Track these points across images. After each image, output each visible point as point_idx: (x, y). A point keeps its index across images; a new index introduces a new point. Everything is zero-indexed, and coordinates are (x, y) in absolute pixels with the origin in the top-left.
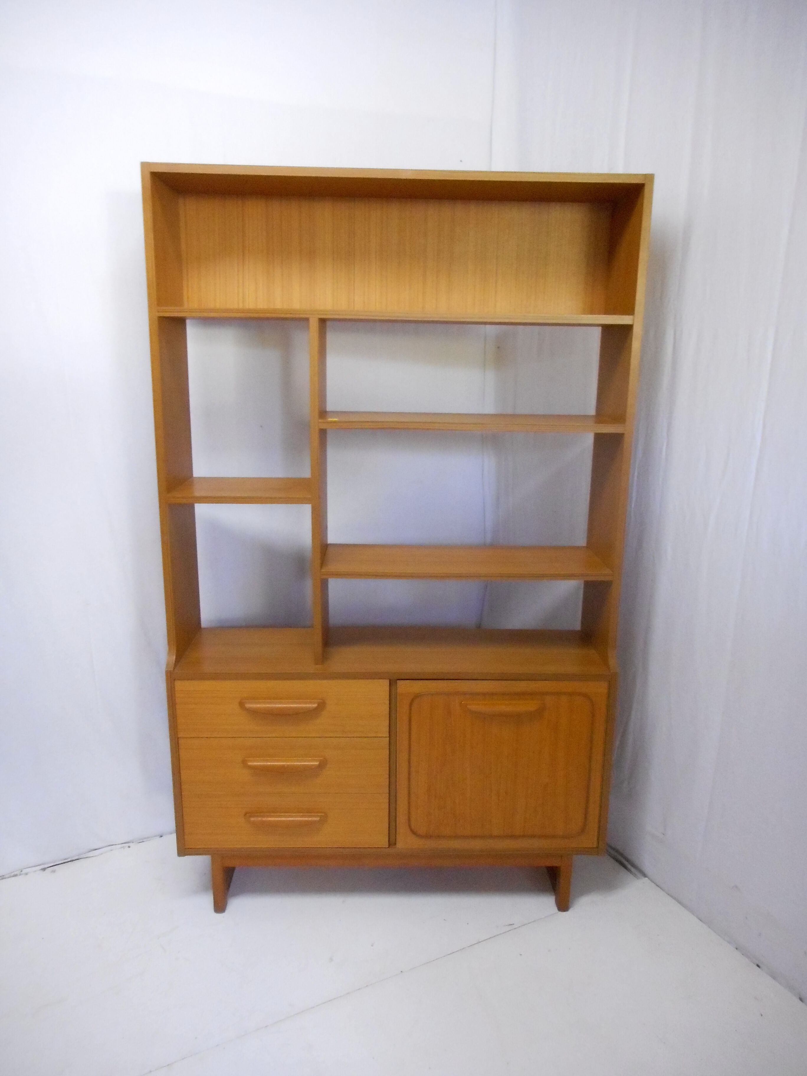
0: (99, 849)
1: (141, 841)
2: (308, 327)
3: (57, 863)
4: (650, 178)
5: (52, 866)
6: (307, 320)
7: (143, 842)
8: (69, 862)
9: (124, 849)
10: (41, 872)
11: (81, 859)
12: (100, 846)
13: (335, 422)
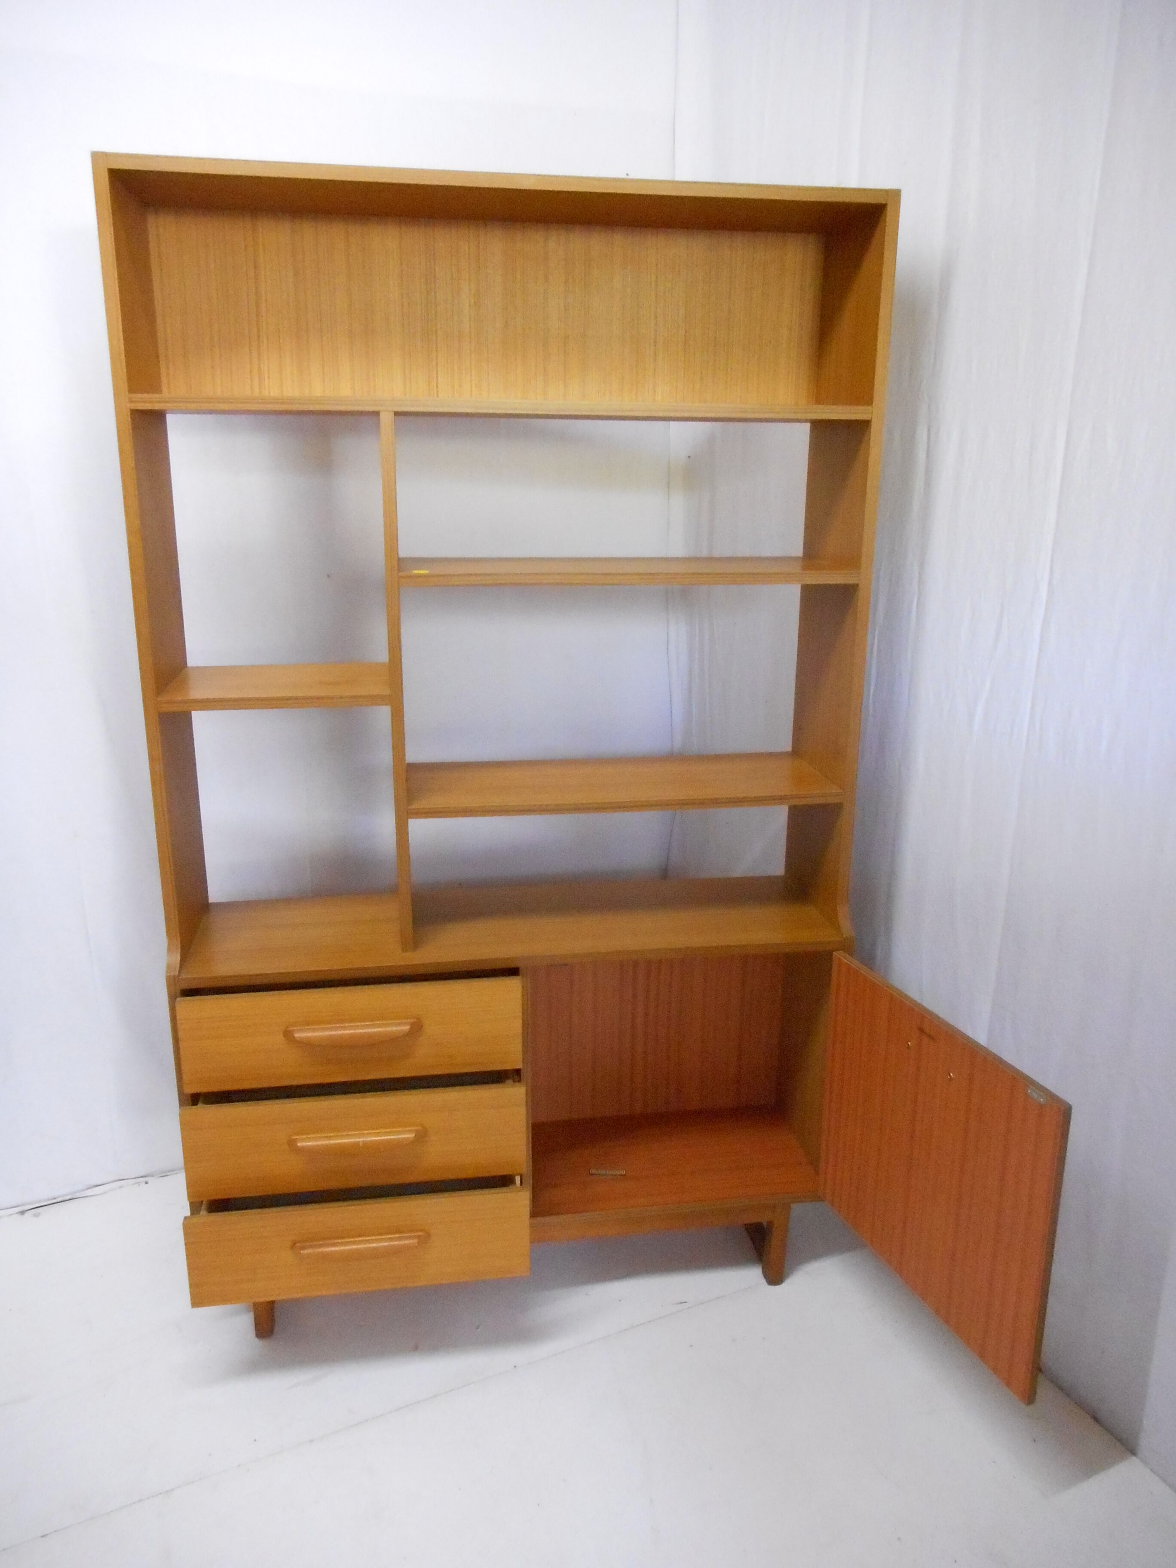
0: (104, 1184)
1: (164, 1175)
2: (378, 424)
3: (43, 1204)
4: (896, 194)
5: (37, 1208)
6: (376, 414)
7: (166, 1176)
8: (58, 1203)
9: (139, 1185)
10: (18, 1216)
11: (75, 1199)
12: (105, 1180)
13: (425, 576)
